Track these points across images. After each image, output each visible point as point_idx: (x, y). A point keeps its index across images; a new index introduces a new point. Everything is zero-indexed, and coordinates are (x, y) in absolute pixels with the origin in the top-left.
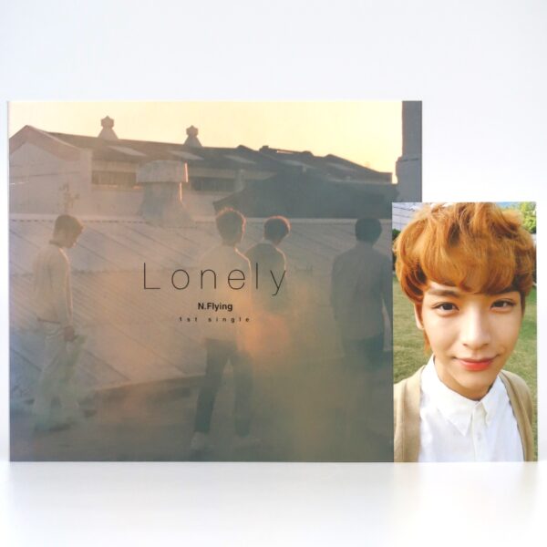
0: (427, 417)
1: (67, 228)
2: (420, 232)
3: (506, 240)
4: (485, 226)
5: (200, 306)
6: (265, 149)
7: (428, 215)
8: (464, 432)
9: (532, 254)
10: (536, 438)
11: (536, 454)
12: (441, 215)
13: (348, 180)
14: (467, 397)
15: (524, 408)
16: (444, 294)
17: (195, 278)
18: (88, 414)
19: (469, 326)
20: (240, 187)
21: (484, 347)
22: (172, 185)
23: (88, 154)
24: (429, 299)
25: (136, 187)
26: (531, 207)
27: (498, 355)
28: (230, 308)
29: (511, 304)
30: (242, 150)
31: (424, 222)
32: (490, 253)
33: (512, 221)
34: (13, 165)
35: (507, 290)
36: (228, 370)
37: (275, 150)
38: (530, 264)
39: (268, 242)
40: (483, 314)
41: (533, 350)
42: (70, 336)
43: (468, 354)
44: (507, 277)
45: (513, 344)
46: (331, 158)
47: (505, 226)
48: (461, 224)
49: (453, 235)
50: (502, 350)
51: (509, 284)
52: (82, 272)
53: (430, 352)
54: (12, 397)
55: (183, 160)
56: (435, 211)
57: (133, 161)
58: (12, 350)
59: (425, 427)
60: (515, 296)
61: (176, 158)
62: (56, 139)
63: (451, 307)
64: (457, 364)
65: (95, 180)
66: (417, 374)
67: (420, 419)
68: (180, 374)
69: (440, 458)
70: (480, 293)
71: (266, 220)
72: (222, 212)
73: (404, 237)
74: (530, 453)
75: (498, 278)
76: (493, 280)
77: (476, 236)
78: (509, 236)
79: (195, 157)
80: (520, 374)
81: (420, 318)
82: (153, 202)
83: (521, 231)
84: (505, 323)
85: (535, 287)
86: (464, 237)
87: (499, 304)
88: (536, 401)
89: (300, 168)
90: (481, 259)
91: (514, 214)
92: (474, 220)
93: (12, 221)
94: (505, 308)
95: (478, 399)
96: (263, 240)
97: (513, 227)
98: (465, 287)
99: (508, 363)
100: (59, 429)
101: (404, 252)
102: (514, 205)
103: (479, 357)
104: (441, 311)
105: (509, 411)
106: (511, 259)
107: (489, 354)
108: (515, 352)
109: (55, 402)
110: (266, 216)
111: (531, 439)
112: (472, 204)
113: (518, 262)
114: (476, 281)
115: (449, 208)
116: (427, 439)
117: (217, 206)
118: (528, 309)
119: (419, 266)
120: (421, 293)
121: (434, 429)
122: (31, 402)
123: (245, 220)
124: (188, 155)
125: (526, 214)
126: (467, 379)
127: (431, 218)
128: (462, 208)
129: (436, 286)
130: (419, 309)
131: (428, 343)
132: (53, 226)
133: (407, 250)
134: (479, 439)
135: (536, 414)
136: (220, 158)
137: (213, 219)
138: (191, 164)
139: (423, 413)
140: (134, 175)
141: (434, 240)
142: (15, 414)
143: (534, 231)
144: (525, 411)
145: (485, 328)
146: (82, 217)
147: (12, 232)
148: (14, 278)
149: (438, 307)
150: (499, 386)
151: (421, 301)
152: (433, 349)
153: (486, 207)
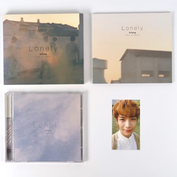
0: (119, 141)
1: (14, 39)
2: (118, 105)
3: (134, 107)
4: (130, 104)
5: (41, 54)
6: (53, 23)
7: (119, 102)
8: (126, 144)
9: (139, 110)
10: (140, 145)
11: (140, 148)
12: (122, 102)
13: (69, 29)
14: (126, 137)
15: (137, 140)
16: (122, 117)
17: (39, 49)
18: (19, 75)
19: (127, 123)
20: (48, 31)
21: (129, 128)
22: (35, 31)
23: (18, 25)
24: (119, 118)
25: (28, 31)
26: (139, 101)
27: (132, 129)
28: (46, 54)
29: (135, 119)
30: (48, 24)
31: (118, 103)
32: (131, 109)
33: (135, 103)
34: (4, 27)
35: (134, 117)
36: (46, 66)
37: (54, 24)
38: (139, 112)
39: (54, 41)
40: (129, 121)
41: (139, 128)
42: (15, 60)
43: (126, 129)
44: (134, 114)
45: (135, 127)
46: (66, 25)
47: (134, 104)
48: (125, 104)
49: (124, 106)
50: (133, 128)
51: (134, 116)
52: (17, 48)
53: (119, 128)
54: (4, 72)
55: (37, 26)
56: (121, 101)
57: (27, 26)
58: (4, 63)
59: (118, 143)
60: (136, 118)
61: (35, 25)
62: (12, 22)
63: (123, 120)
64: (124, 131)
65: (20, 30)
66: (117, 133)
67: (117, 141)
68: (37, 67)
69: (121, 149)
70: (129, 117)
71: (53, 37)
72: (44, 36)
73: (114, 106)
74: (138, 148)
75: (133, 114)
76: (132, 115)
77: (128, 106)
78: (135, 106)
79: (39, 25)
80: (137, 133)
81: (117, 122)
82: (31, 34)
83: (137, 105)
84: (134, 123)
85: (140, 116)
86: (126, 106)
87: (133, 119)
88: (140, 138)
89: (60, 27)
90: (129, 111)
91: (136, 102)
92: (128, 103)
93: (4, 38)
94: (134, 120)
95: (128, 138)
96: (52, 41)
97: (136, 105)
98: (126, 116)
99: (134, 131)
100: (13, 78)
101: (114, 109)
102: (136, 100)
103: (129, 129)
104: (121, 121)
105: (134, 140)
106: (135, 111)
107: (131, 129)
108: (136, 129)
109: (12, 73)
110: (53, 36)
111: (139, 145)
112: (128, 100)
113: (136, 111)
114: (128, 115)
115: (123, 101)
116: (118, 145)
117: (44, 34)
118: (138, 120)
119: (117, 112)
120: (118, 117)
121: (120, 143)
122: (8, 73)
123: (49, 37)
124: (38, 25)
125: (138, 102)
126: (126, 134)
127: (120, 103)
128: (126, 101)
129: (120, 116)
130: (117, 120)
131: (119, 127)
132: (12, 39)
133: (115, 109)
134: (129, 145)
135: (140, 141)
136: (44, 25)
137: (43, 37)
138: (38, 26)
139: (118, 140)
140: (27, 29)
141: (120, 107)
142: (5, 76)
143: (140, 105)
144: (138, 140)
145: (130, 124)
146: (17, 37)
147: (4, 40)
148: (4, 49)
149: (121, 120)
150: (132, 135)
151: (118, 119)
152: (120, 128)
153: (130, 101)
